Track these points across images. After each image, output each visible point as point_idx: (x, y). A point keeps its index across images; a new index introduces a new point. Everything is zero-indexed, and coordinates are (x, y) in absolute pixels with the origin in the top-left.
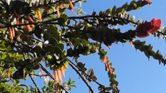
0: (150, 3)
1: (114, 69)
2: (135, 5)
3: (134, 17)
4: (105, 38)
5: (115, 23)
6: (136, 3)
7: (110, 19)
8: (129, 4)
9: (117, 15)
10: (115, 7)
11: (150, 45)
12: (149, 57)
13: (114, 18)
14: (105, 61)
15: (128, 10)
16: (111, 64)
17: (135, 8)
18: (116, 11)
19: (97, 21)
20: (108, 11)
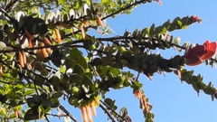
0: (199, 21)
1: (151, 107)
2: (180, 23)
3: (179, 39)
4: (145, 66)
5: (154, 47)
6: (181, 20)
7: (147, 41)
8: (171, 22)
9: (157, 37)
10: (153, 25)
11: (199, 76)
12: (198, 92)
13: (153, 40)
14: (140, 95)
15: (170, 30)
16: (147, 100)
17: (179, 27)
18: (155, 31)
19: (131, 44)
20: (145, 31)
